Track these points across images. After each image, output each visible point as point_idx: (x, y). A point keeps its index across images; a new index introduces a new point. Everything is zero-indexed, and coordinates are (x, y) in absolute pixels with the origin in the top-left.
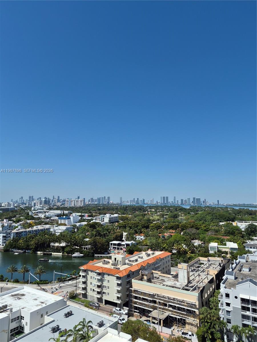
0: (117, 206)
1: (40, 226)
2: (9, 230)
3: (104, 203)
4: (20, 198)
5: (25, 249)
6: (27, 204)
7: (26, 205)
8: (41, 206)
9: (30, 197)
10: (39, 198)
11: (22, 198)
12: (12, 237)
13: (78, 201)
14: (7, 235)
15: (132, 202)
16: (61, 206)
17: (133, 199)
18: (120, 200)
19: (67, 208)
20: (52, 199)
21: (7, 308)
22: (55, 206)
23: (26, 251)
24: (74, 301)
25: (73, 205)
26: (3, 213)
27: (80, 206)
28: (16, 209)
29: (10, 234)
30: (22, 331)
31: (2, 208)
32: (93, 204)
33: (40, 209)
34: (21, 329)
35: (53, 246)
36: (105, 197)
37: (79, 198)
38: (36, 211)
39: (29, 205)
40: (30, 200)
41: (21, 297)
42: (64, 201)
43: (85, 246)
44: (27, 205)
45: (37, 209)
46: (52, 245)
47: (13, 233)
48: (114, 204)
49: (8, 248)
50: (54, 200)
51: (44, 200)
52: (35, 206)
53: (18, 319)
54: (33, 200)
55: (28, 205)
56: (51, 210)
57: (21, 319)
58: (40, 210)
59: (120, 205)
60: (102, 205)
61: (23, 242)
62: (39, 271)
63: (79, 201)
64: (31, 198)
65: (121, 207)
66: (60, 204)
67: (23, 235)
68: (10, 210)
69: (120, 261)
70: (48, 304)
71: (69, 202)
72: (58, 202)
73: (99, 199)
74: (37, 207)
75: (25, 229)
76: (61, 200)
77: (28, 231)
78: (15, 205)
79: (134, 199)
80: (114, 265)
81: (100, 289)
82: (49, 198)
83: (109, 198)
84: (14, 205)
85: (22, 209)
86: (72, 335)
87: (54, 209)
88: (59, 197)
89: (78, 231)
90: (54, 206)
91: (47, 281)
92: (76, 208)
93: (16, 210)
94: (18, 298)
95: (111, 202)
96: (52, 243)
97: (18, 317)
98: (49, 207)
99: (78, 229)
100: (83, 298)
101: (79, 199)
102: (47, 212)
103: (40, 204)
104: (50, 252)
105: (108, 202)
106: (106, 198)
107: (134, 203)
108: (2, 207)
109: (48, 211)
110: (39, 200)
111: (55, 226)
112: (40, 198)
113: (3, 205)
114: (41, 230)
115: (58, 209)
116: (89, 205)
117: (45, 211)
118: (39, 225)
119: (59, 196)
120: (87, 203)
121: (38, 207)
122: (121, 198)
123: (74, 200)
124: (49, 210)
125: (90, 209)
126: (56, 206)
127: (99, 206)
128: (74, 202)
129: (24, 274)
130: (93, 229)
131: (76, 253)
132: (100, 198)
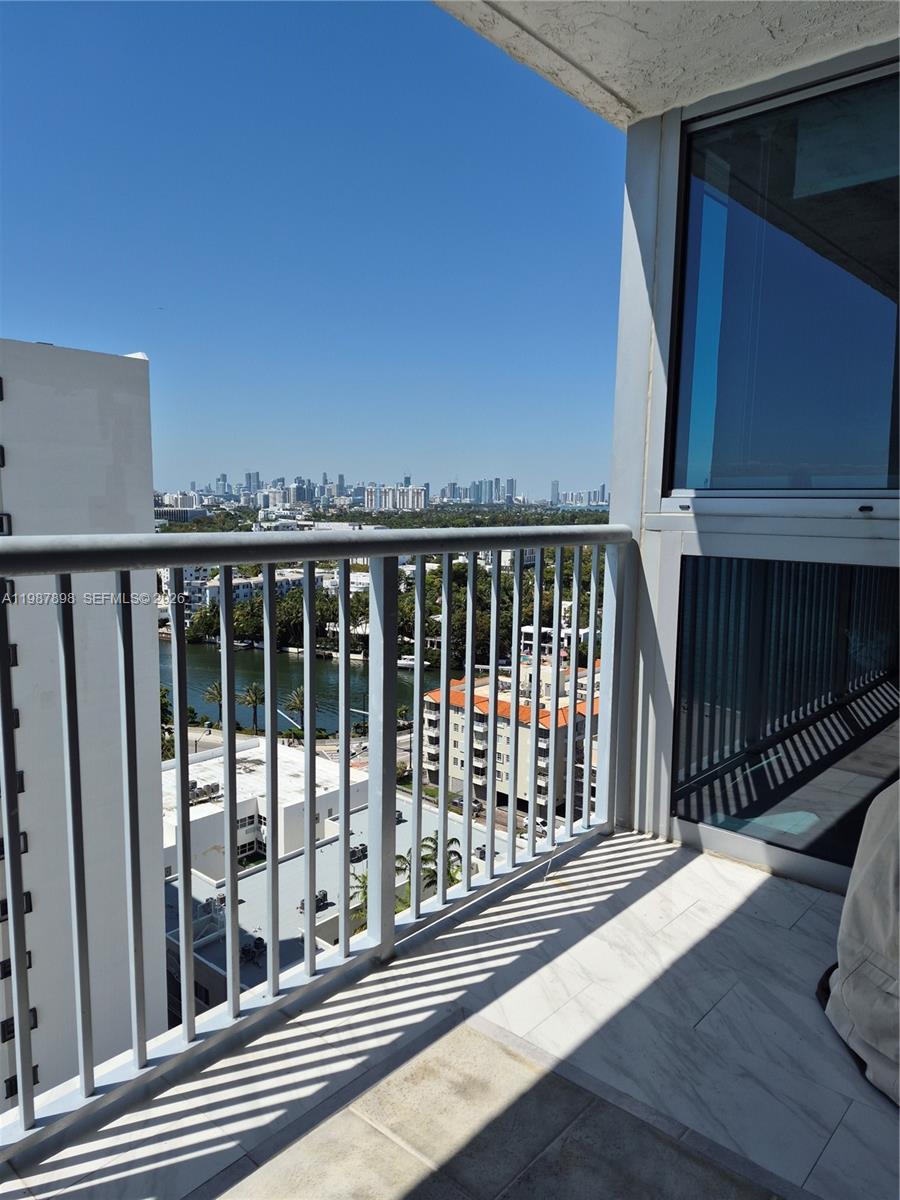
0: (541, 514)
1: (289, 570)
2: (197, 578)
3: (495, 502)
4: (219, 480)
5: (249, 639)
6: (242, 499)
7: (238, 501)
8: (287, 506)
9: (249, 476)
10: (279, 480)
11: (224, 477)
12: (208, 599)
13: (408, 492)
14: (193, 593)
15: (595, 499)
16: (353, 510)
17: (598, 489)
18: (553, 489)
19: (369, 514)
20: (320, 483)
21: (220, 793)
22: (331, 507)
23: (252, 644)
24: (404, 789)
25: (390, 507)
26: (170, 525)
27: (413, 508)
28: (208, 514)
29: (200, 591)
30: (263, 852)
31: (166, 509)
32: (456, 504)
33: (284, 517)
34: (261, 848)
35: (334, 632)
36: (497, 480)
37: (408, 481)
38: (274, 524)
39: (248, 501)
40: (248, 487)
41: (254, 768)
42: (360, 491)
43: (432, 636)
44: (242, 503)
45: (274, 517)
46: (331, 629)
47: (211, 588)
48: (531, 506)
49: (200, 634)
50: (327, 487)
51: (294, 485)
52: (267, 506)
53: (252, 823)
54: (259, 486)
55: (246, 502)
56: (319, 521)
57: (260, 823)
58: (283, 521)
59: (551, 509)
60: (486, 509)
61: (241, 618)
62: (298, 702)
63: (410, 493)
64: (254, 481)
65: (554, 514)
66: (347, 503)
67: (241, 595)
68: (191, 517)
69: (548, 686)
70: (330, 790)
71: (376, 496)
72: (339, 495)
73: (477, 488)
74: (275, 509)
75: (246, 578)
76: (351, 487)
77: (256, 585)
78: (206, 502)
79: (603, 486)
80: (527, 695)
81: (484, 760)
82: (309, 481)
83: (511, 483)
84: (202, 501)
85: (228, 514)
86: (405, 869)
87: (330, 519)
88: (341, 478)
89: (408, 590)
90: (327, 507)
91: (324, 730)
92: (401, 517)
93: (209, 518)
94: (246, 768)
95: (520, 498)
96: (332, 624)
97: (252, 817)
98: (311, 509)
99: (409, 584)
100: (431, 784)
101: (410, 487)
102: (306, 528)
103: (285, 502)
104: (328, 649)
105: (510, 499)
106: (503, 484)
107: (600, 503)
108: (167, 506)
109: (311, 523)
110: (279, 487)
111: (336, 573)
112: (283, 480)
113: (167, 502)
114: (294, 582)
115: (341, 516)
116: (442, 507)
117: (299, 523)
118: (285, 567)
119: (341, 473)
120: (437, 502)
121: (277, 508)
122: (555, 485)
123: (393, 490)
124: (314, 521)
125: (448, 521)
126: (334, 507)
127: (478, 513)
128: (394, 496)
129: (255, 708)
130: (459, 585)
131: (405, 657)
132: (481, 482)
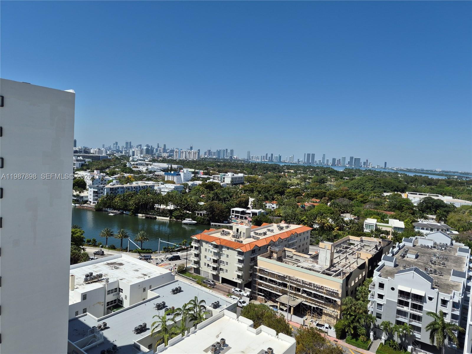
0: (243, 164)
1: (141, 182)
2: (102, 184)
3: (226, 158)
4: (114, 144)
5: (122, 210)
6: (123, 152)
7: (122, 153)
8: (142, 156)
9: (127, 143)
10: (139, 145)
11: (117, 143)
12: (105, 193)
13: (191, 152)
14: (99, 190)
15: (263, 159)
16: (169, 158)
17: (265, 155)
18: (248, 154)
19: (175, 160)
20: (156, 147)
21: (103, 278)
22: (160, 157)
23: (123, 212)
24: (183, 275)
25: (184, 158)
26: (92, 161)
27: (193, 159)
28: (109, 157)
29: (102, 189)
30: (121, 305)
31: (91, 155)
32: (210, 158)
33: (140, 160)
34: (119, 302)
35: (158, 208)
36: (227, 150)
37: (191, 148)
38: (136, 163)
39: (126, 153)
40: (127, 148)
41: (119, 267)
42: (172, 151)
43: (199, 211)
44: (123, 154)
45: (136, 160)
46: (157, 207)
47: (107, 188)
48: (239, 160)
49: (101, 207)
50: (159, 149)
51: (145, 148)
52: (133, 155)
53: (116, 291)
54: (131, 147)
55: (125, 153)
56: (155, 162)
57: (120, 291)
58: (140, 162)
59: (247, 162)
60: (222, 161)
61: (119, 201)
62: (140, 238)
63: (192, 153)
64: (129, 145)
65: (248, 164)
66: (167, 155)
67: (120, 192)
68: (101, 159)
69: (244, 233)
70: (151, 277)
71: (178, 154)
72: (164, 152)
73: (219, 152)
74: (137, 157)
75: (122, 184)
76: (168, 149)
77: (126, 188)
78: (108, 153)
79: (267, 154)
80: (235, 237)
81: (217, 264)
82: (152, 146)
83: (232, 151)
84: (107, 152)
85: (117, 158)
86: (181, 314)
87: (159, 162)
88: (165, 145)
89: (189, 192)
90: (158, 157)
91: (151, 250)
92: (188, 162)
93: (109, 159)
94: (115, 267)
95: (235, 157)
96: (157, 205)
97: (116, 289)
98: (152, 158)
99: (190, 189)
100: (195, 274)
101: (192, 151)
102: (149, 165)
103: (141, 154)
104: (154, 215)
105: (231, 157)
106: (229, 151)
107: (265, 160)
108: (92, 154)
109: (151, 163)
110: (139, 148)
111: (160, 184)
112: (141, 145)
113: (92, 152)
114: (142, 187)
115: (164, 161)
116: (205, 159)
117: (147, 163)
118: (139, 180)
119: (165, 144)
120: (203, 157)
121: (138, 156)
122: (249, 153)
123: (186, 151)
124: (153, 162)
125: (207, 165)
126: (161, 157)
127: (219, 162)
128: (186, 154)
129: (122, 240)
130: (210, 191)
131: (187, 219)
132: (220, 150)
